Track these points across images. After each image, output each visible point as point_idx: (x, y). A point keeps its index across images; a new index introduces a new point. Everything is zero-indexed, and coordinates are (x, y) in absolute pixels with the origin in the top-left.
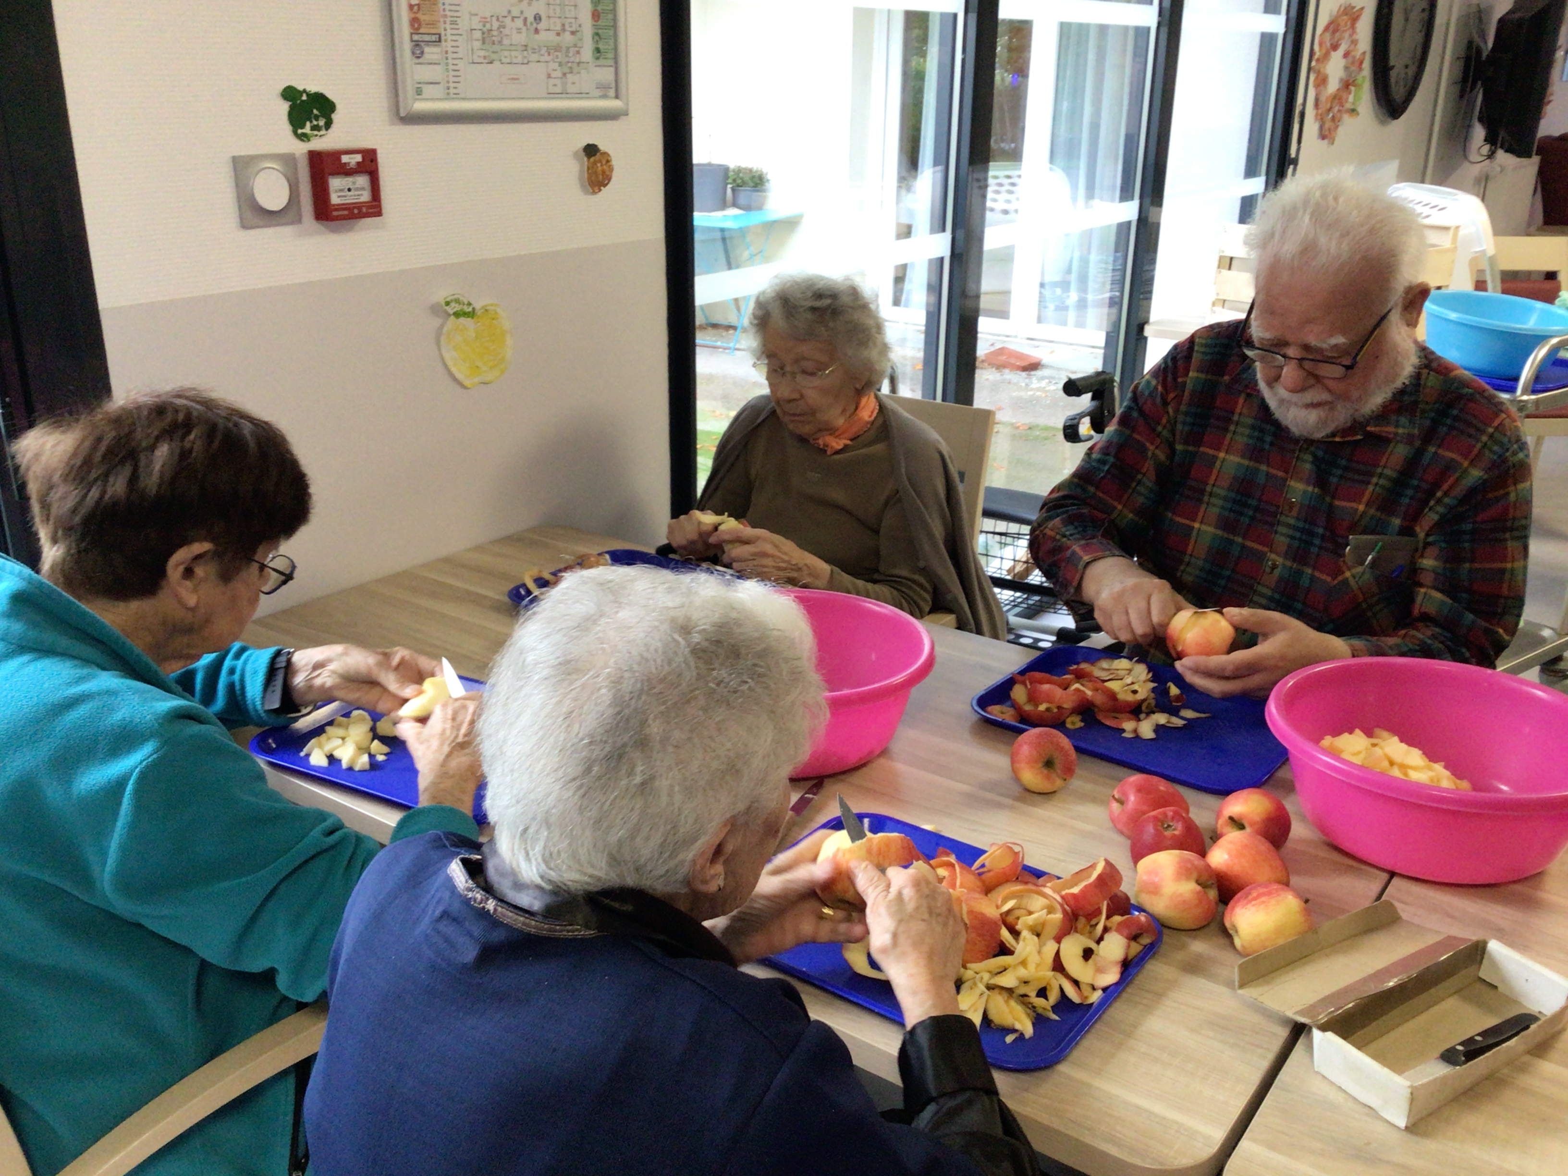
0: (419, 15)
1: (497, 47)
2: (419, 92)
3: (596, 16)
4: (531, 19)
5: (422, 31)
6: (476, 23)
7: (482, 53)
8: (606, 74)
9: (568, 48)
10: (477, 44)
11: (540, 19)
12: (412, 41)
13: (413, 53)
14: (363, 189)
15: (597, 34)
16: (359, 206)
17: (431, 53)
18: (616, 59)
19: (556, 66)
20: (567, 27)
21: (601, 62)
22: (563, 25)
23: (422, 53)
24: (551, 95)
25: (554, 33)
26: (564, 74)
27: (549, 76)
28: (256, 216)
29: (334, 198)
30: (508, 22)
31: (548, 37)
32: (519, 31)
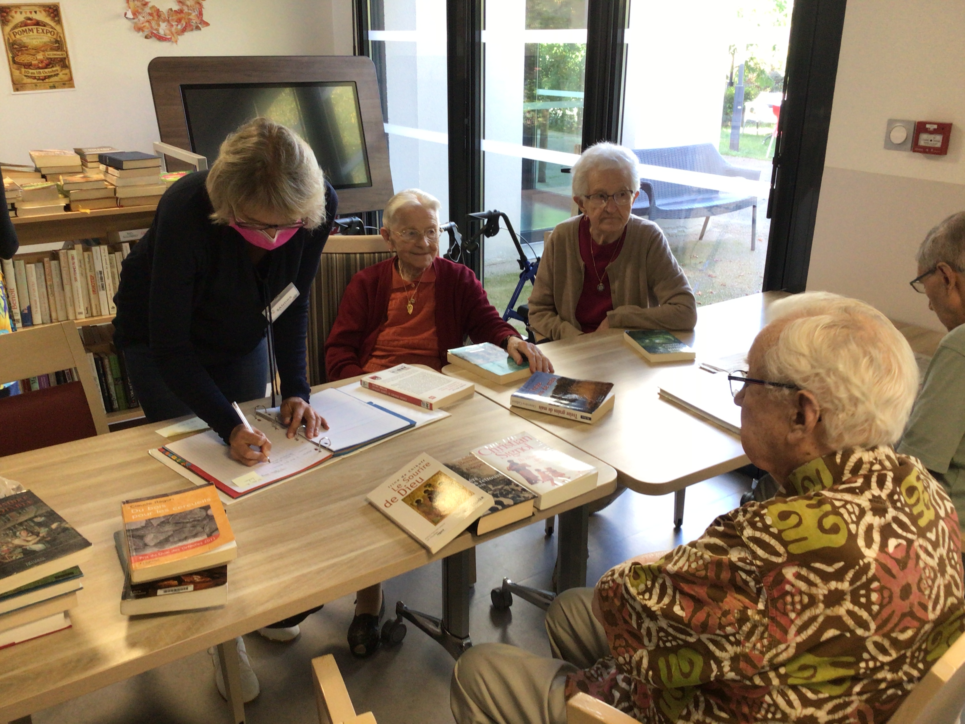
14: (939, 141)
16: (930, 148)
28: (889, 145)
29: (922, 143)
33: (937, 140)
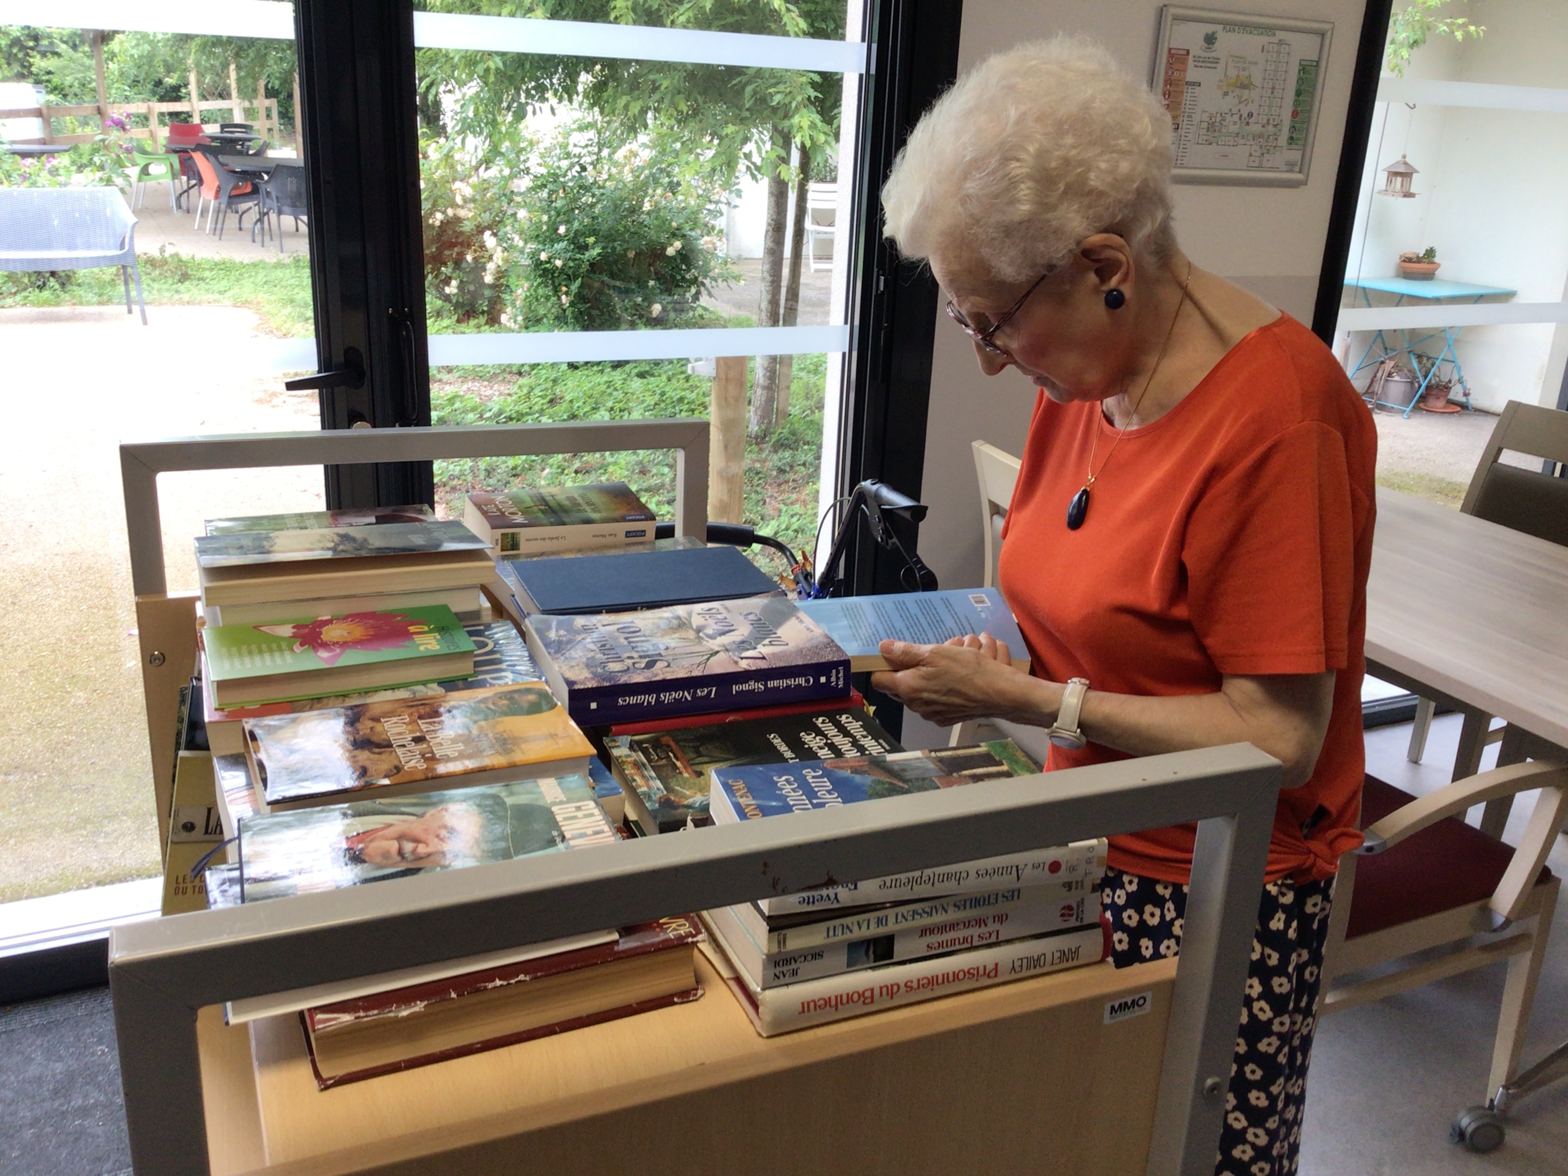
1: (1216, 134)
3: (1295, 114)
4: (1245, 115)
6: (1205, 117)
7: (1206, 138)
8: (1295, 155)
9: (1269, 136)
10: (1204, 132)
11: (1252, 115)
15: (1294, 127)
18: (1304, 146)
19: (1258, 148)
21: (1293, 146)
22: (1269, 120)
24: (1250, 168)
25: (1260, 126)
26: (1263, 154)
27: (1251, 155)
30: (1228, 117)
31: (1255, 128)
32: (1235, 123)
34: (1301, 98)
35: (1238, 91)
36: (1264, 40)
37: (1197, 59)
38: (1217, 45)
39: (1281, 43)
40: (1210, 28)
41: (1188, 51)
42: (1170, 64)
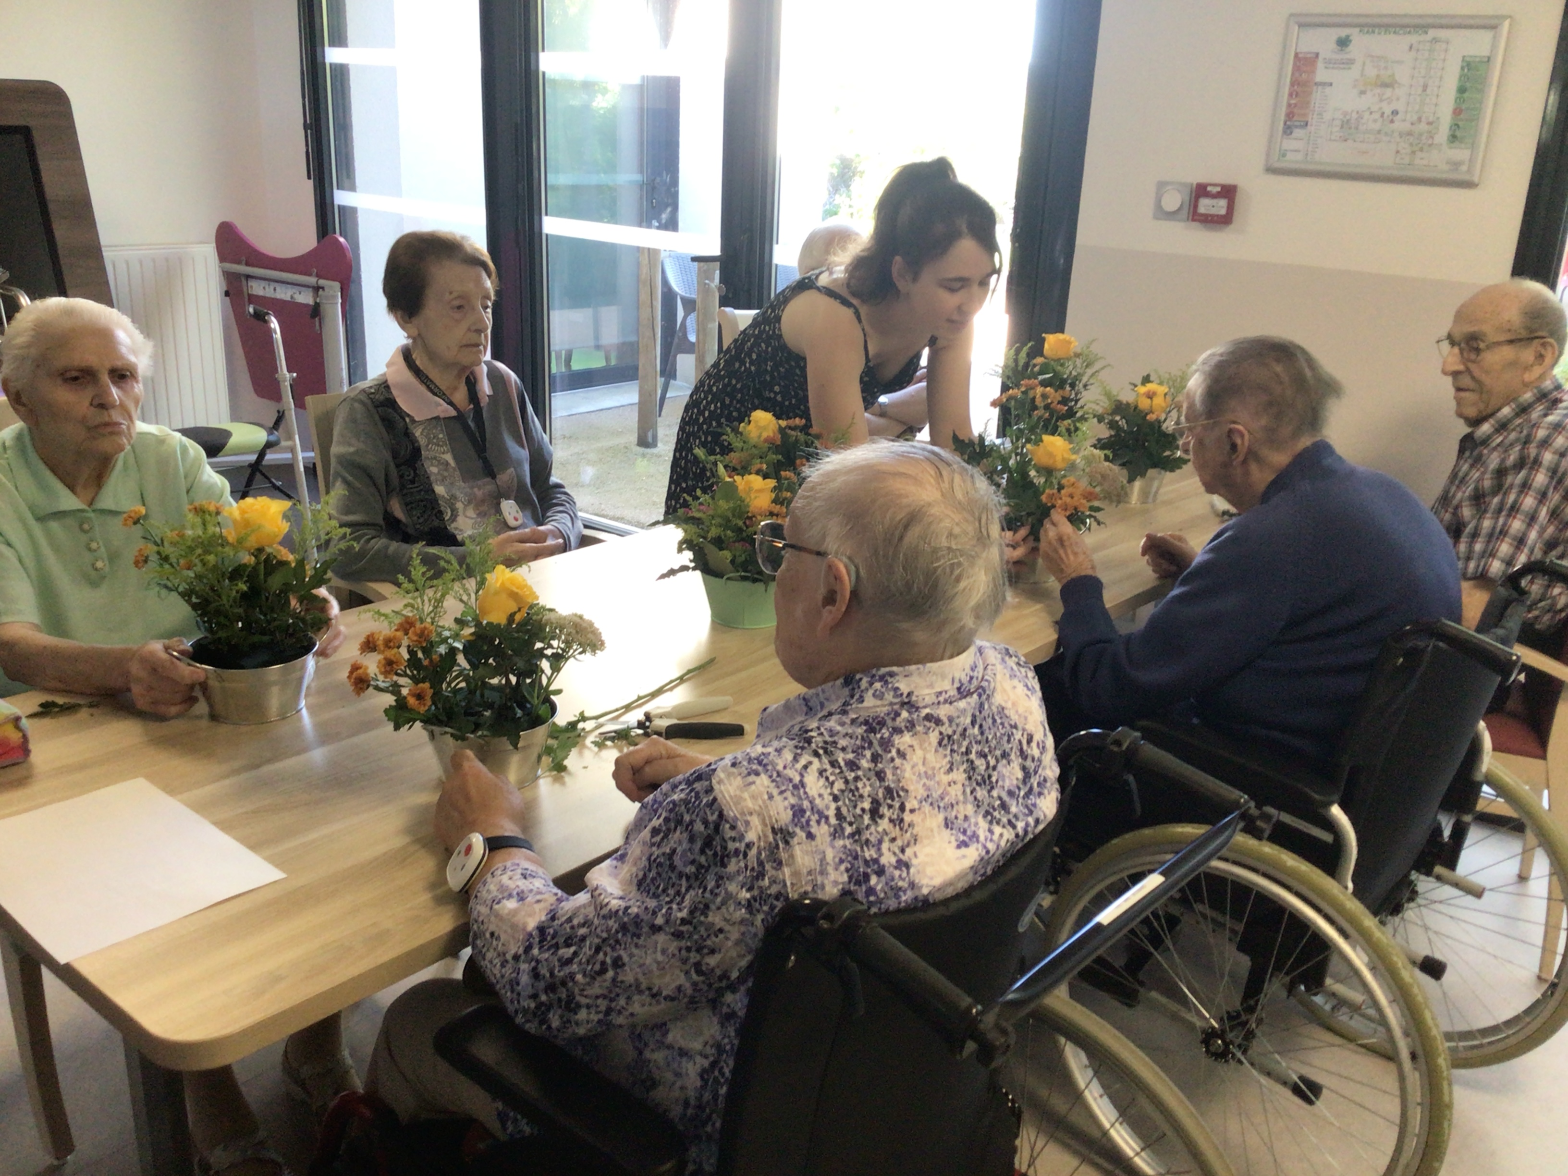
0: (1296, 110)
1: (1352, 131)
2: (1284, 155)
3: (1457, 112)
4: (1388, 111)
5: (1295, 118)
6: (1338, 115)
7: (1339, 135)
8: (1460, 154)
9: (1421, 135)
10: (1336, 129)
11: (1397, 113)
12: (1285, 123)
13: (1285, 132)
14: (1222, 207)
15: (1457, 125)
16: (1212, 216)
17: (1298, 133)
18: (1474, 145)
19: (1407, 146)
20: (1423, 119)
21: (1457, 145)
22: (1420, 120)
23: (1291, 133)
25: (1408, 124)
26: (1414, 152)
27: (1398, 152)
28: (1162, 214)
29: (1202, 210)
30: (1366, 115)
31: (1399, 125)
32: (1375, 121)
33: (1219, 206)
34: (1466, 95)
35: (1378, 91)
36: (1414, 38)
37: (1328, 62)
38: (1351, 47)
39: (1435, 40)
40: (1343, 32)
41: (1317, 55)
42: (1297, 68)
